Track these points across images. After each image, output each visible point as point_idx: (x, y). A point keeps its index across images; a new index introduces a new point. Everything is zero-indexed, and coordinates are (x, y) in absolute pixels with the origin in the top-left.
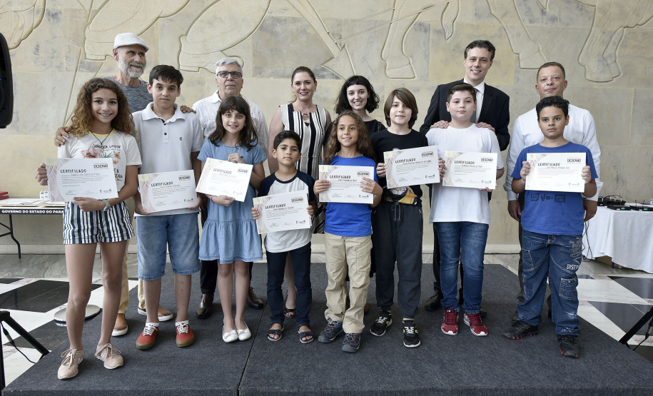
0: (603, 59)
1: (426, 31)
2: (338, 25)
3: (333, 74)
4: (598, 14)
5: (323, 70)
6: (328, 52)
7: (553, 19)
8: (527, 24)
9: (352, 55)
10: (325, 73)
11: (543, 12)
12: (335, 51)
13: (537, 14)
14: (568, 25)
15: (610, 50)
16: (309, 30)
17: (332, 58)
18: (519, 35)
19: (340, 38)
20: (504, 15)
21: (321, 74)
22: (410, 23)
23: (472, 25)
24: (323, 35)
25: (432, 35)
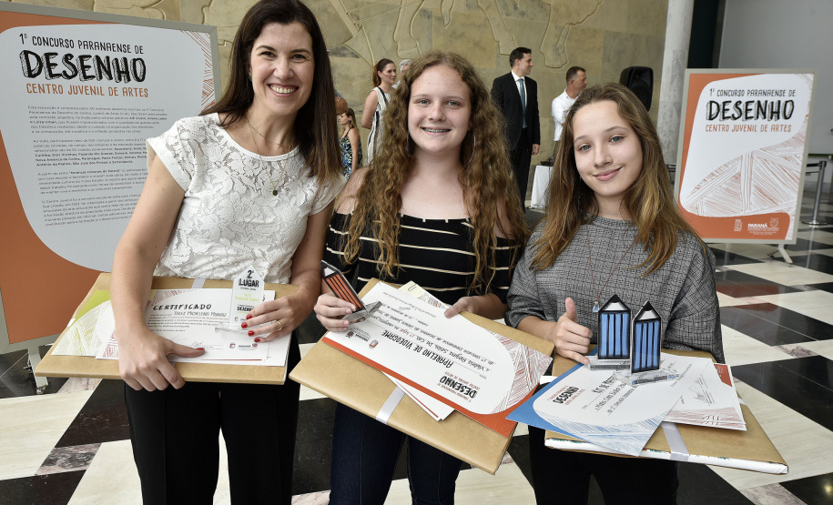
0: (556, 49)
1: (429, 17)
2: (356, 7)
3: (353, 53)
4: (553, 12)
5: (344, 48)
6: (347, 32)
7: (523, 14)
8: (504, 16)
9: (369, 36)
10: (346, 52)
11: (516, 8)
12: (353, 31)
13: (511, 9)
14: (532, 19)
15: (560, 43)
16: (330, 10)
17: (351, 38)
18: (498, 25)
19: (358, 19)
20: (488, 8)
21: (342, 52)
22: (415, 9)
23: (465, 15)
24: (343, 15)
25: (434, 21)
